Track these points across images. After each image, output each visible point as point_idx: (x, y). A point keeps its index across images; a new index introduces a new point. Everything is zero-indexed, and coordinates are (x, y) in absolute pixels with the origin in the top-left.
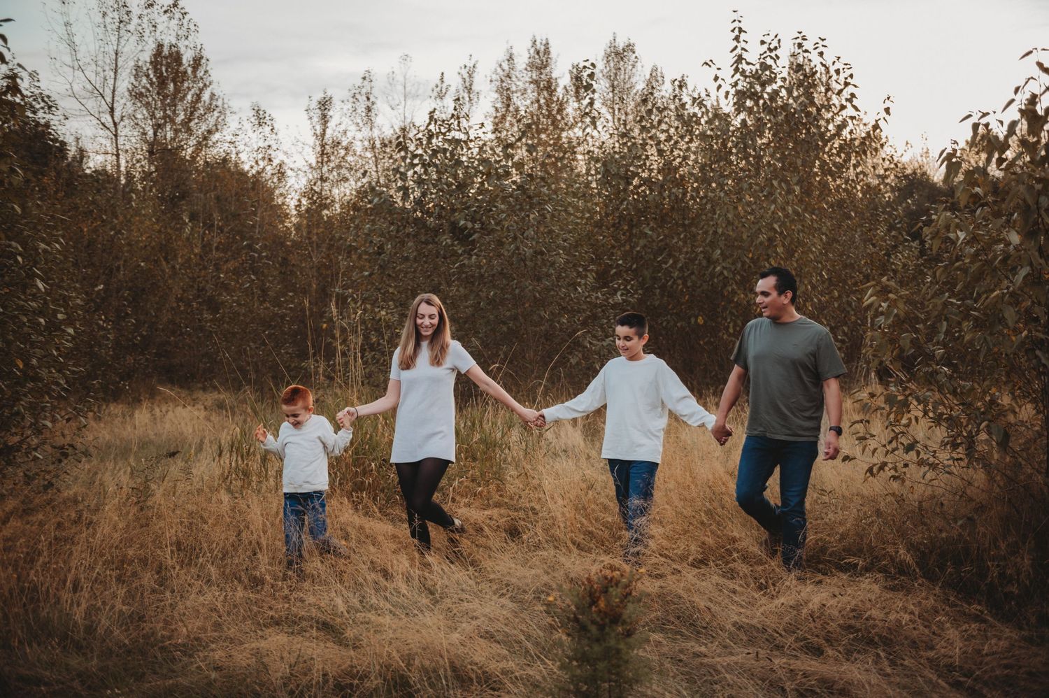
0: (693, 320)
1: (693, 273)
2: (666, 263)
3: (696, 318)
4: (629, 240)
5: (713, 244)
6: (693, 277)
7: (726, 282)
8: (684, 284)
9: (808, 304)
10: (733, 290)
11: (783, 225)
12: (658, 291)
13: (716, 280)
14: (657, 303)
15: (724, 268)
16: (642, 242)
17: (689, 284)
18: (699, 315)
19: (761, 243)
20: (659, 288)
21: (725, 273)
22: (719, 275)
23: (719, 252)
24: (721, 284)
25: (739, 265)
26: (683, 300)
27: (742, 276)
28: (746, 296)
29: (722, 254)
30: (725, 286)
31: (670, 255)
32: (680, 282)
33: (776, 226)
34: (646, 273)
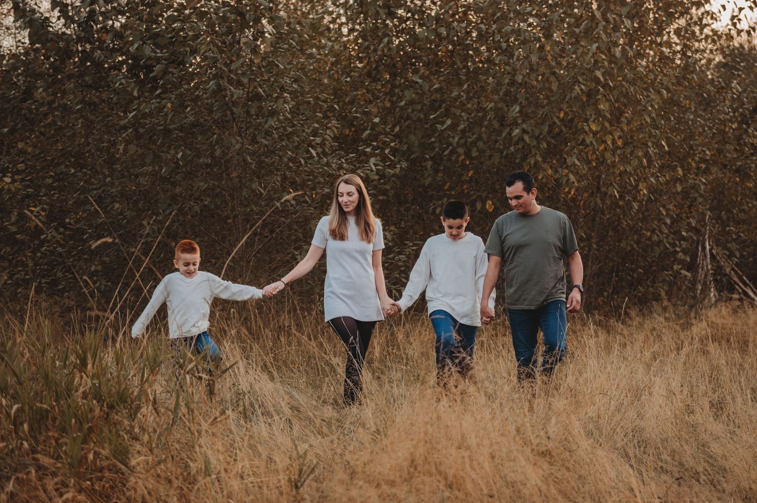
0: (479, 206)
1: (480, 138)
2: (442, 123)
3: (484, 202)
4: (391, 93)
5: (510, 99)
6: (480, 144)
7: (526, 152)
8: (468, 154)
9: (641, 186)
10: (536, 162)
11: (607, 73)
12: (429, 163)
13: (512, 149)
14: (427, 181)
15: (524, 131)
16: (409, 94)
17: (474, 154)
18: (487, 198)
19: (577, 98)
20: (431, 158)
21: (526, 138)
22: (517, 143)
23: (517, 108)
24: (519, 155)
25: (546, 129)
26: (464, 178)
27: (549, 143)
28: (556, 172)
29: (520, 112)
30: (524, 158)
31: (447, 114)
32: (461, 150)
33: (599, 74)
34: (412, 138)
